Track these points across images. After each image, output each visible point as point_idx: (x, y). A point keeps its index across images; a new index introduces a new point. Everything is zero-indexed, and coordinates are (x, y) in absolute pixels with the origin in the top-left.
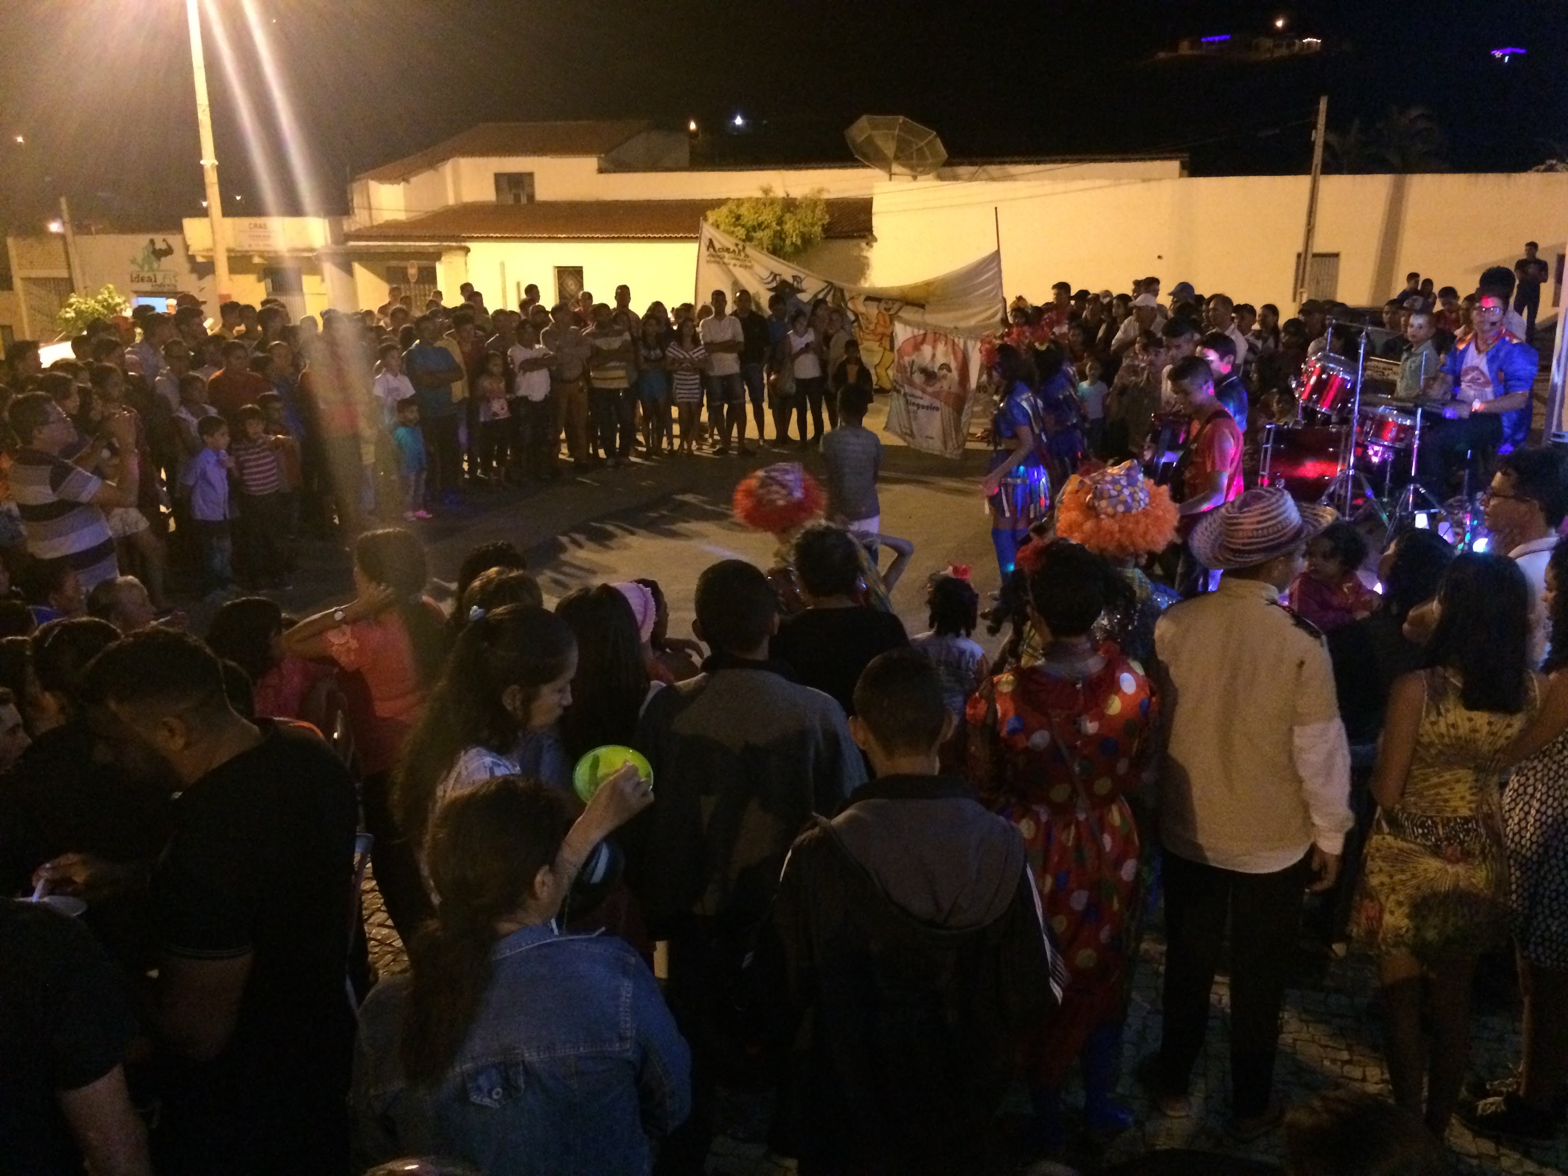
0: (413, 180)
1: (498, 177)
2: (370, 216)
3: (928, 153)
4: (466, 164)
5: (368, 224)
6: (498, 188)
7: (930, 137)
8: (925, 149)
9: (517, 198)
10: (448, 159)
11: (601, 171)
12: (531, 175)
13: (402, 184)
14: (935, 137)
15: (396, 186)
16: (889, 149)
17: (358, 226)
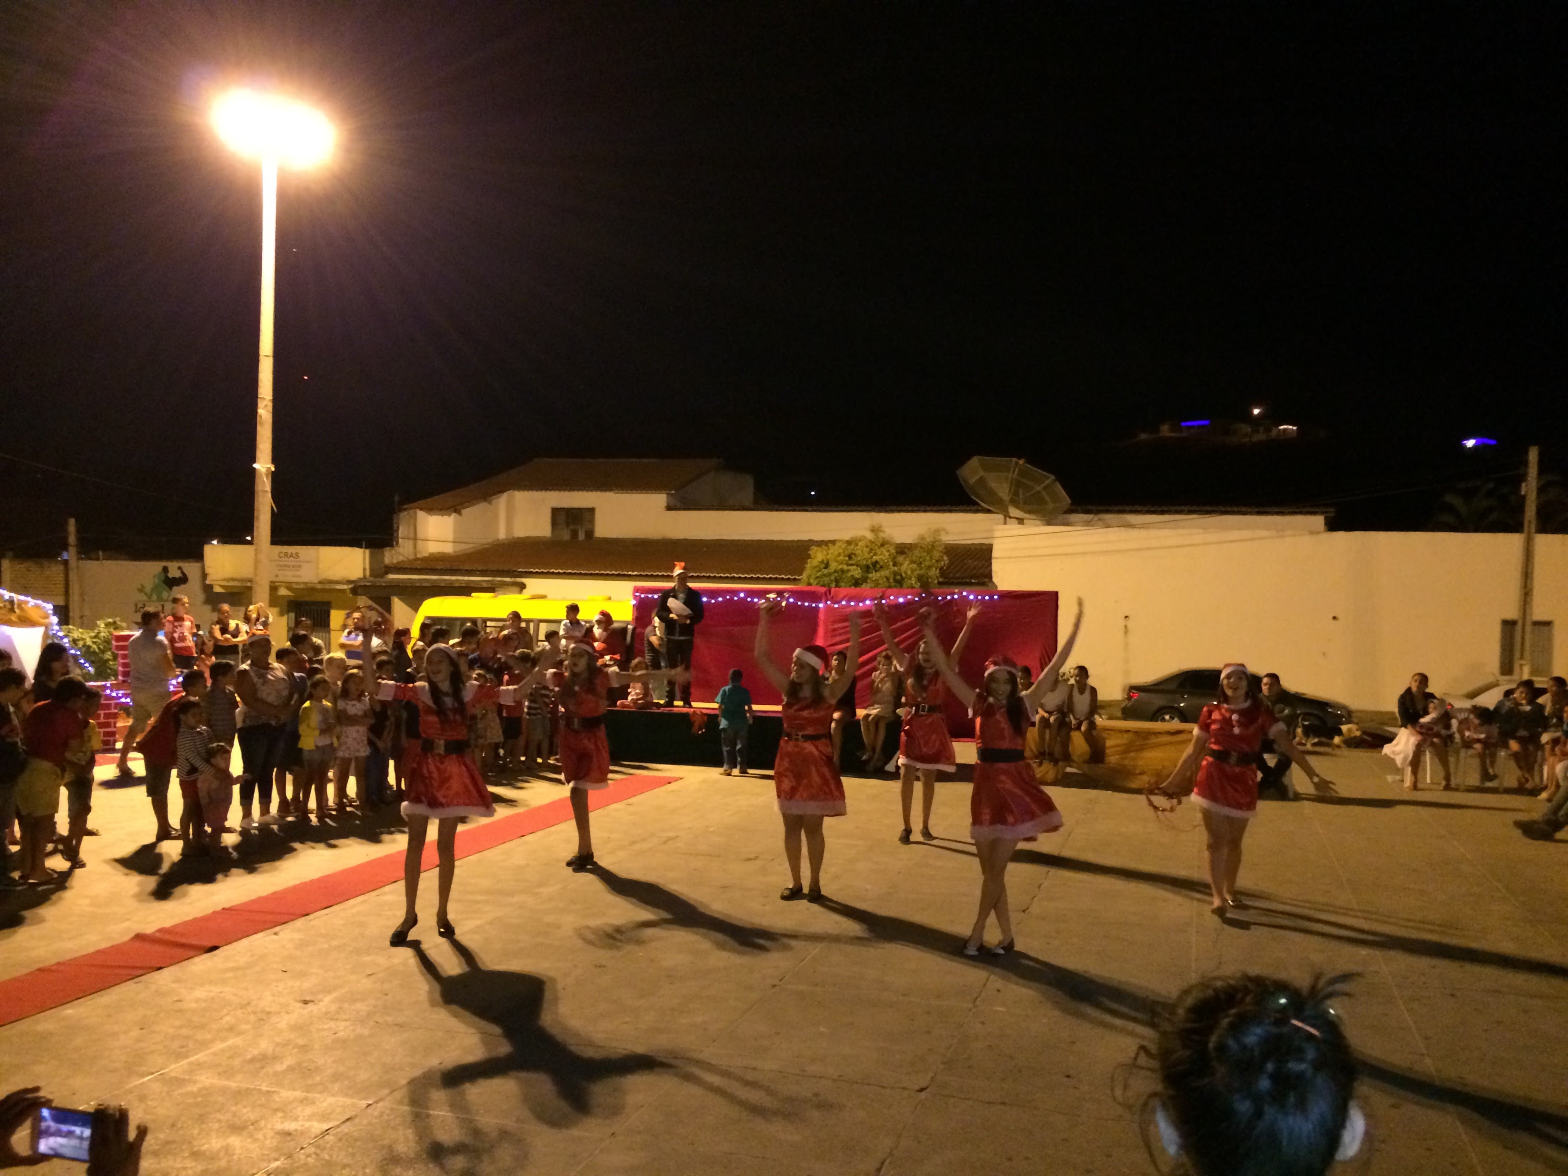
0: (465, 512)
1: (555, 511)
2: (415, 547)
3: (1047, 499)
4: (522, 498)
5: (411, 557)
6: (554, 523)
7: (1047, 482)
8: (1044, 493)
9: (574, 534)
10: (502, 491)
11: (669, 508)
12: (592, 510)
13: (454, 515)
14: (1054, 481)
15: (446, 517)
16: (1003, 491)
17: (401, 558)
